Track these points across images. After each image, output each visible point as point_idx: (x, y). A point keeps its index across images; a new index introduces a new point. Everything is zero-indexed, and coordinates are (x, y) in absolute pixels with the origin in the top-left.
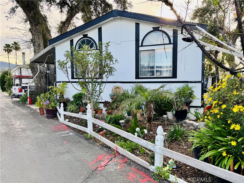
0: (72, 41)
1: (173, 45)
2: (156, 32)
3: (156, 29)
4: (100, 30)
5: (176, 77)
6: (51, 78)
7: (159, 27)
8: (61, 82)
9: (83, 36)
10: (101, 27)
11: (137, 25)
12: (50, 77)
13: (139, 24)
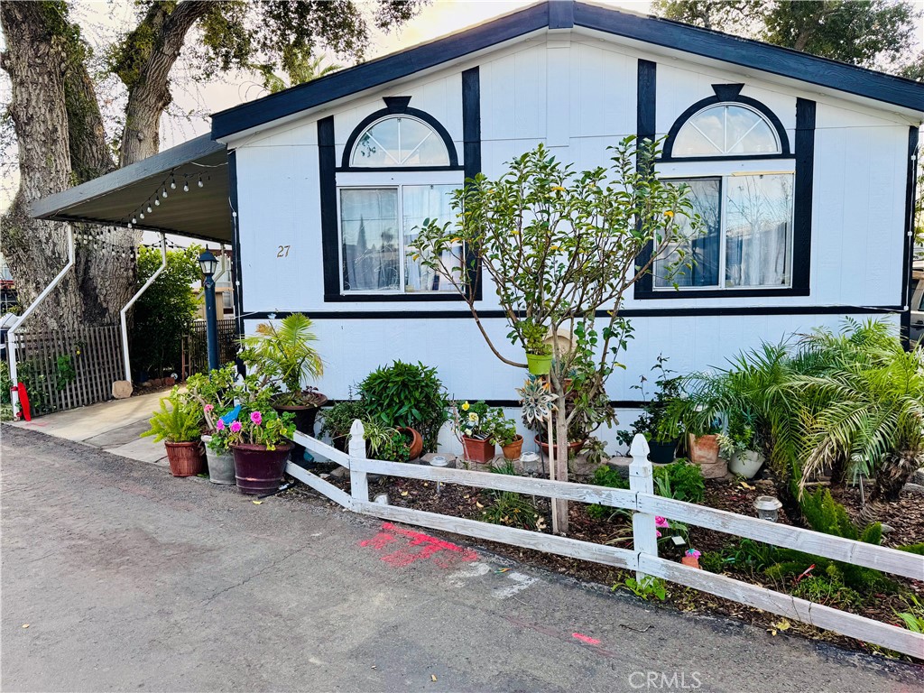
0: (326, 127)
1: (794, 160)
2: (727, 107)
3: (727, 93)
4: (471, 80)
5: (806, 292)
6: (104, 292)
7: (740, 86)
8: (270, 313)
9: (384, 106)
10: (477, 69)
11: (647, 70)
12: (99, 287)
13: (653, 65)
